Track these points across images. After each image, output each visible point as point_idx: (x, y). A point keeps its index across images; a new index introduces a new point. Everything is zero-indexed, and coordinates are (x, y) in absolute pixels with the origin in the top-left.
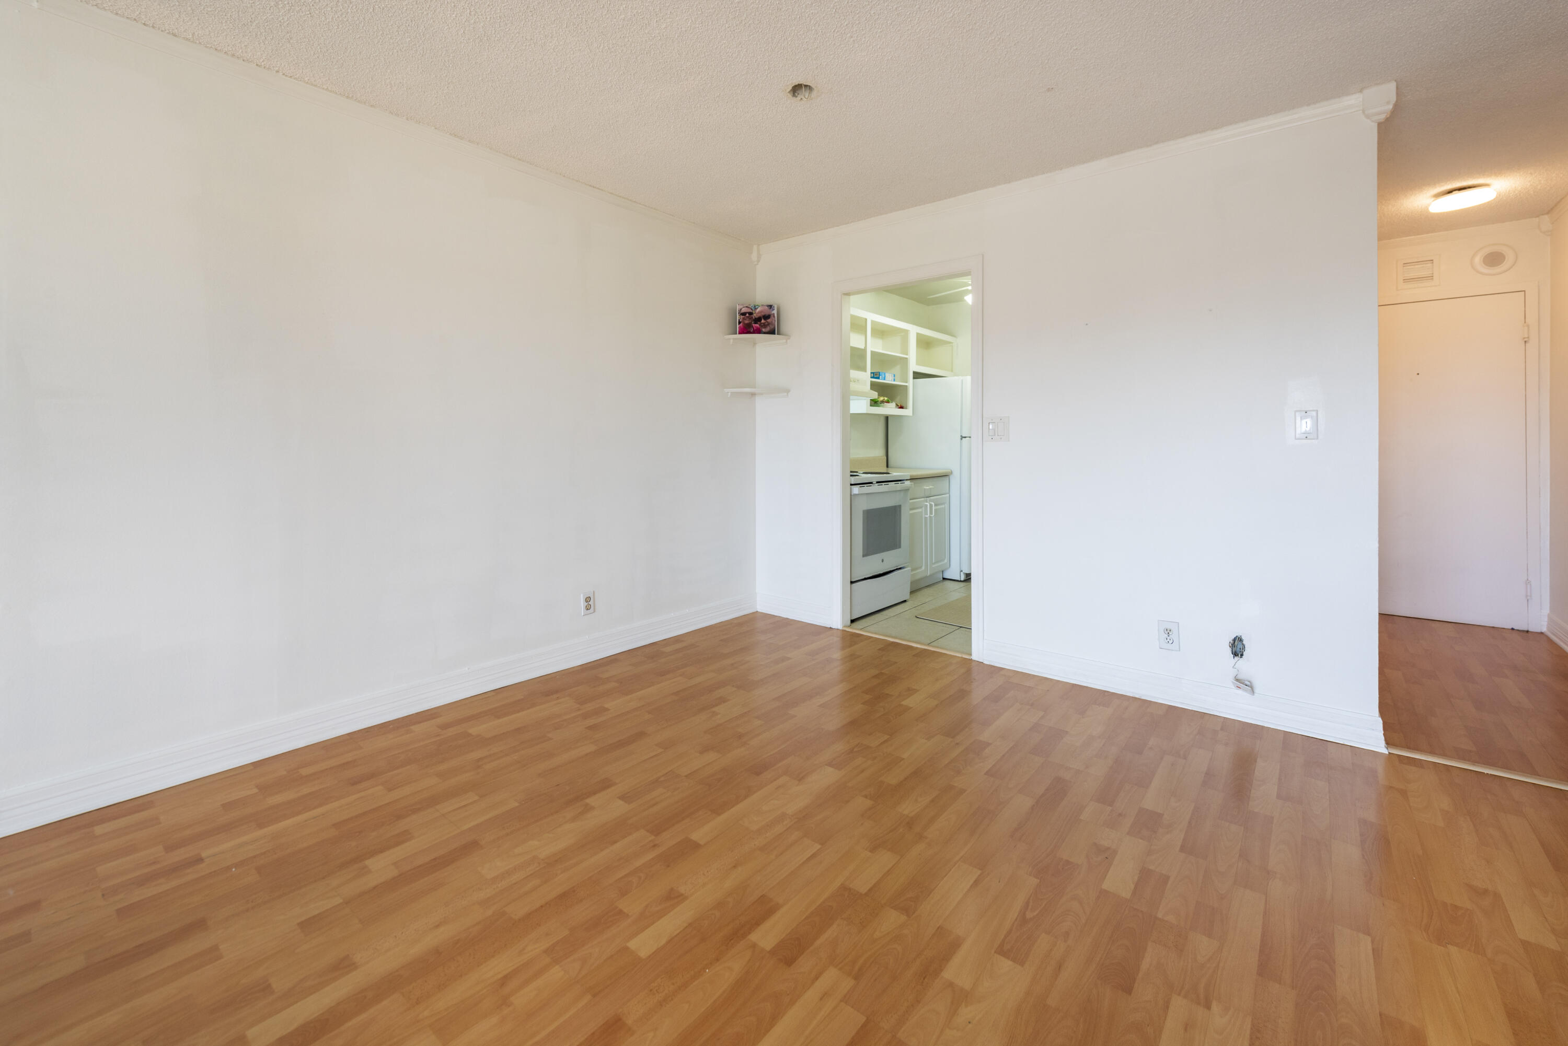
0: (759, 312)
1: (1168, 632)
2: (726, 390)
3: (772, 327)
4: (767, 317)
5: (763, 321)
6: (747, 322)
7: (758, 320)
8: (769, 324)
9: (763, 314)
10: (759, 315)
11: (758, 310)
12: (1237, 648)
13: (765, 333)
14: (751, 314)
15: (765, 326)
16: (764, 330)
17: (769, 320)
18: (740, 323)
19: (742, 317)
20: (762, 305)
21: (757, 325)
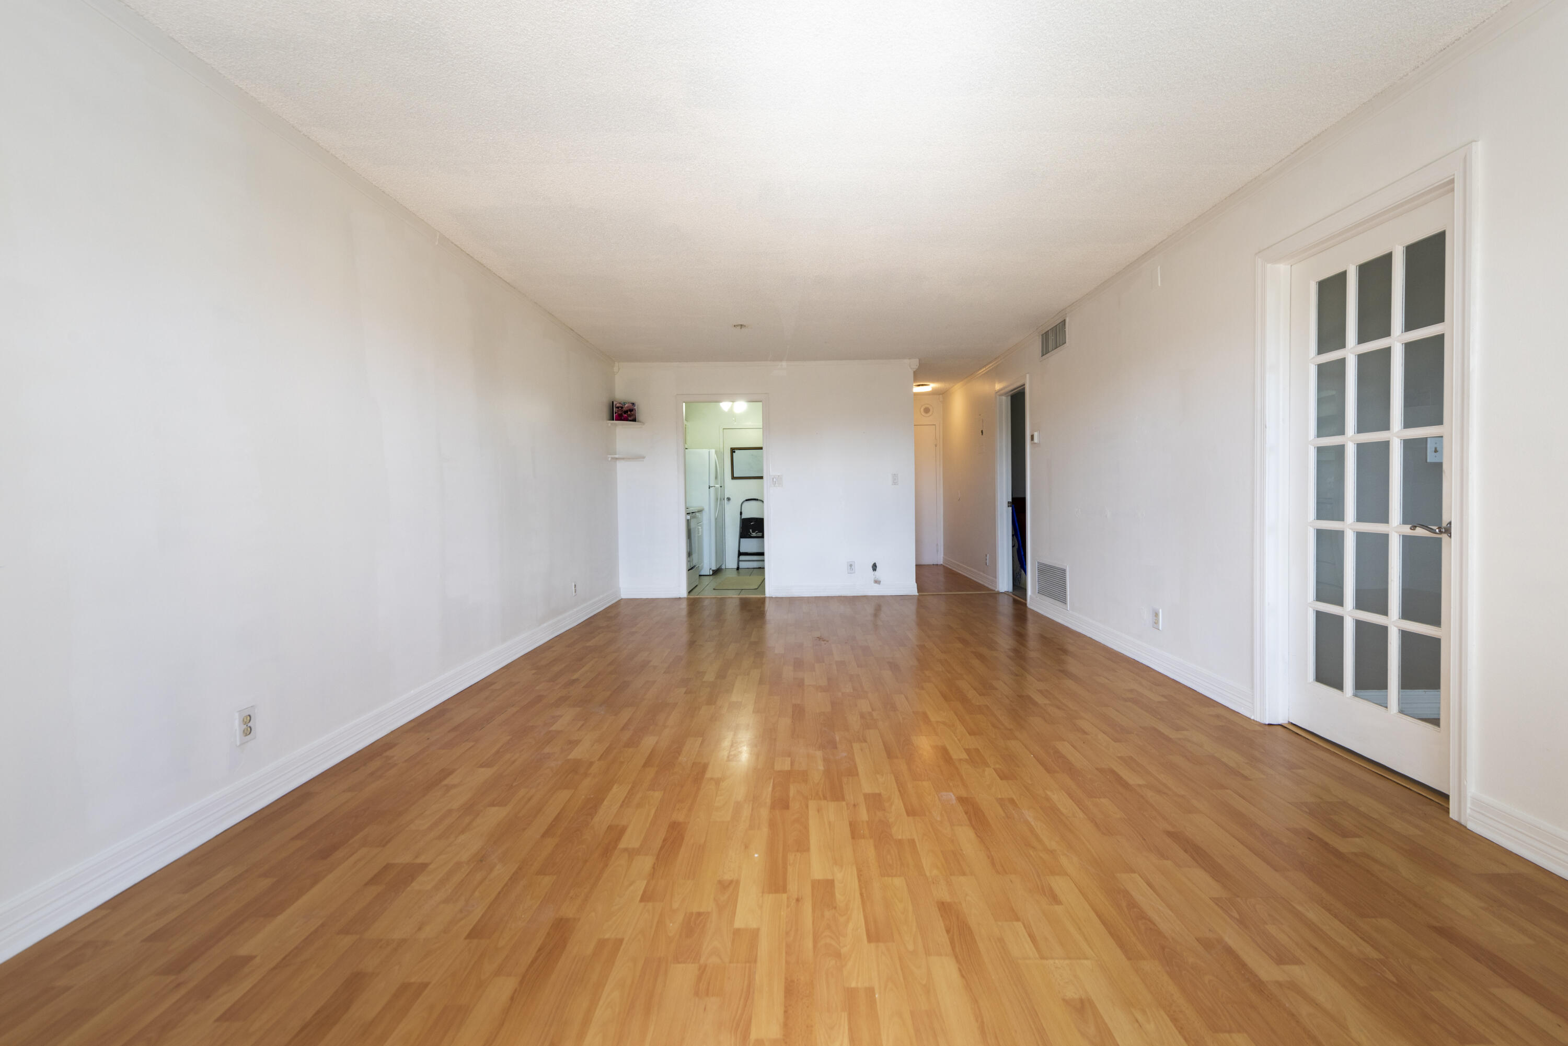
0: (627, 407)
1: (851, 566)
2: (609, 456)
3: (634, 417)
4: (631, 410)
5: (629, 413)
6: (619, 413)
7: (626, 412)
8: (632, 415)
9: (629, 408)
10: (627, 409)
11: (626, 406)
12: (874, 567)
13: (630, 421)
14: (622, 408)
15: (630, 416)
16: (630, 418)
17: (632, 413)
18: (615, 413)
19: (617, 409)
20: (629, 403)
21: (626, 415)
